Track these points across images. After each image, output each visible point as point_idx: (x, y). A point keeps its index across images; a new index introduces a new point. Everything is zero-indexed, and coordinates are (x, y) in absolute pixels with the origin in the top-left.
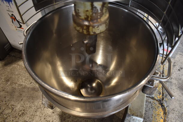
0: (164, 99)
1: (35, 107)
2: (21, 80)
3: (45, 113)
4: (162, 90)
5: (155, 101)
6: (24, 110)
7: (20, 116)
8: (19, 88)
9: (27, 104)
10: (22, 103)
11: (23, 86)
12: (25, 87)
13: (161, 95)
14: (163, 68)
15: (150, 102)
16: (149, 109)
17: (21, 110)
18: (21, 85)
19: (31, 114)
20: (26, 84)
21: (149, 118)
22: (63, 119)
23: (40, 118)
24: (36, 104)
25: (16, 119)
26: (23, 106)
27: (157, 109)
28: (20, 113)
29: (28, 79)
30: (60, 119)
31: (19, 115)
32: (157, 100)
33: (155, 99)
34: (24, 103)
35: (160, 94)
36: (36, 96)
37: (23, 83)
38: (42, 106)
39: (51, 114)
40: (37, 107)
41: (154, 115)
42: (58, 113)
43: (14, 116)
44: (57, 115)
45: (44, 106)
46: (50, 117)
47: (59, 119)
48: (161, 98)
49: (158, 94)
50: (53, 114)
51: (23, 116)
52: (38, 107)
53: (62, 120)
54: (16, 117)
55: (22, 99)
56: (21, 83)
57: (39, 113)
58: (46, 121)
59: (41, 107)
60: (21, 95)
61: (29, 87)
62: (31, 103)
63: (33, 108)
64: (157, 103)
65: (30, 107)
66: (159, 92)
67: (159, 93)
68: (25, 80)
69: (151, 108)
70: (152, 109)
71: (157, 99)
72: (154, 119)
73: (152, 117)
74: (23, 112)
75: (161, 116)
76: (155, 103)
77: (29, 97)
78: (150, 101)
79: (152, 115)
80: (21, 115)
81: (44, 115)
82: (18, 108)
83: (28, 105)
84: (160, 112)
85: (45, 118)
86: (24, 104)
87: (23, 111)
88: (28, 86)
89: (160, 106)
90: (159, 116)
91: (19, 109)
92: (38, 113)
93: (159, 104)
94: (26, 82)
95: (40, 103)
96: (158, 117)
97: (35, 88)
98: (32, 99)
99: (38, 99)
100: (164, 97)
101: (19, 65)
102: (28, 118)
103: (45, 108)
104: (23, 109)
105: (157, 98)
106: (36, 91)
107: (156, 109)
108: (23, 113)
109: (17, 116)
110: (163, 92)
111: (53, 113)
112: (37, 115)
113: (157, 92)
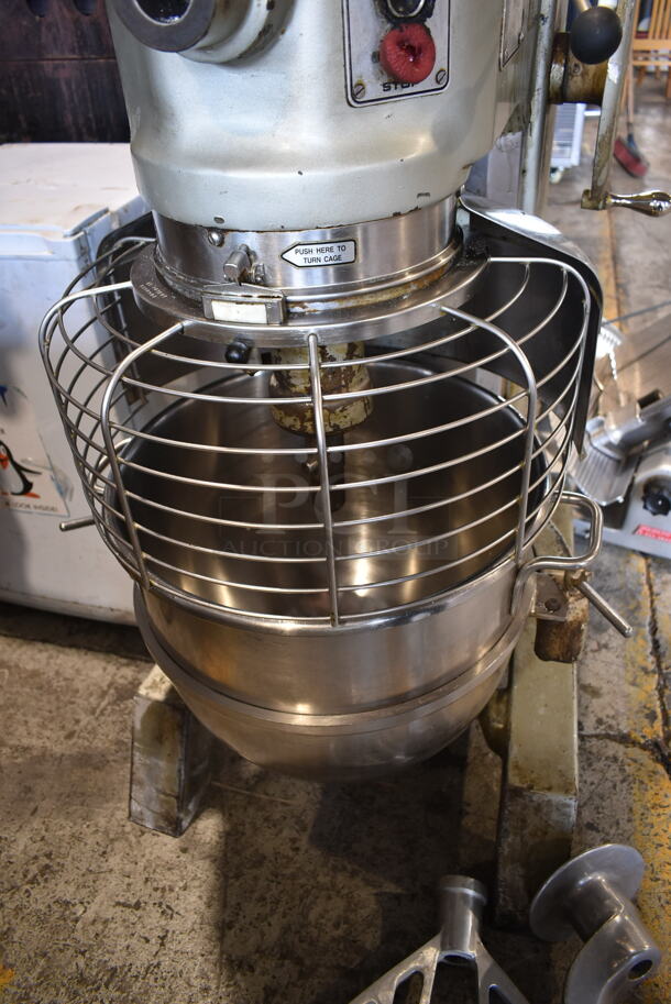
1: (99, 837)
2: (22, 730)
3: (147, 856)
4: (658, 703)
5: (635, 752)
6: (51, 854)
7: (31, 882)
8: (19, 760)
9: (62, 827)
10: (36, 823)
11: (35, 753)
12: (43, 757)
13: (659, 723)
14: (654, 611)
15: (615, 759)
16: (615, 787)
17: (36, 858)
18: (26, 749)
19: (84, 867)
20: (48, 744)
21: (618, 823)
22: (231, 874)
23: (127, 880)
24: (102, 822)
25: (16, 896)
26: (43, 839)
27: (646, 781)
28: (34, 869)
29: (52, 720)
30: (216, 874)
31: (30, 876)
32: (644, 747)
33: (634, 743)
34: (44, 823)
35: (652, 717)
36: (100, 789)
37: (35, 742)
38: (128, 829)
39: (174, 856)
40: (106, 833)
41: (638, 808)
42: (207, 848)
43: (6, 885)
44: (204, 858)
45: (137, 827)
46: (169, 869)
47: (212, 877)
48: (661, 734)
49: (646, 722)
50: (183, 858)
51: (46, 880)
52: (111, 836)
53: (226, 877)
54: (14, 888)
55: (36, 810)
56: (25, 742)
57: (118, 860)
58: (156, 889)
59: (123, 832)
60: (29, 790)
61: (63, 755)
62: (80, 820)
63: (89, 842)
64: (645, 757)
65: (77, 838)
66: (647, 711)
67: (647, 716)
68: (43, 726)
69: (623, 781)
70: (625, 784)
71: (642, 741)
72: (639, 828)
73: (629, 821)
74: (47, 861)
75: (668, 812)
76: (635, 761)
77: (68, 796)
78: (610, 753)
79: (631, 810)
80: (35, 876)
81: (141, 864)
82: (21, 847)
83: (67, 832)
84: (662, 793)
85: (147, 880)
86: (46, 830)
87: (44, 861)
88: (58, 750)
89: (661, 769)
90: (661, 811)
91: (24, 852)
92: (114, 861)
93: (657, 760)
94: (47, 733)
95: (121, 815)
96: (659, 815)
97: (90, 757)
98: (82, 804)
99: (107, 801)
101: (9, 668)
102: (72, 889)
103: (143, 833)
104: (47, 849)
105: (644, 737)
106: (97, 768)
107: (642, 782)
108: (47, 867)
109: (19, 883)
110: (664, 711)
111: (184, 850)
112: (111, 871)
113: (637, 712)
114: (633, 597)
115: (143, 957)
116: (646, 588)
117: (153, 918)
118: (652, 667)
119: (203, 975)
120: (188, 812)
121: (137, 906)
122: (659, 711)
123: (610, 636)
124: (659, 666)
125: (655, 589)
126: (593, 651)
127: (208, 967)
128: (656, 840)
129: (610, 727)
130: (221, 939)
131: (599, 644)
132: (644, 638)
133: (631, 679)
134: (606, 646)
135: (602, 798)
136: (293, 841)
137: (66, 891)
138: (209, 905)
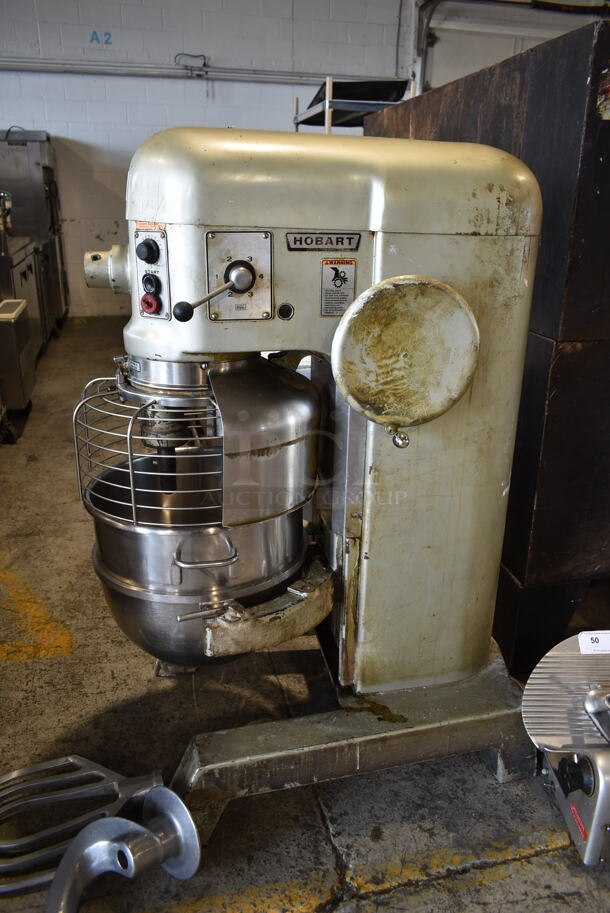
0: (363, 902)
4: (395, 884)
5: (333, 877)
7: (113, 642)
13: (372, 887)
14: (504, 863)
16: (293, 867)
21: (261, 875)
22: (143, 702)
23: (125, 669)
27: (308, 887)
30: (141, 697)
32: (342, 882)
33: (341, 874)
35: (377, 882)
39: (145, 679)
41: (281, 885)
42: (153, 688)
44: (148, 689)
46: (137, 680)
47: (139, 696)
48: (362, 892)
49: (369, 878)
50: (146, 682)
58: (125, 680)
64: (332, 883)
66: (380, 876)
67: (375, 877)
69: (300, 871)
70: (298, 873)
71: (348, 879)
72: (263, 889)
73: (267, 882)
75: (288, 906)
76: (324, 877)
78: (323, 860)
79: (276, 881)
84: (303, 900)
85: (128, 675)
89: (326, 897)
90: (286, 902)
93: (333, 892)
96: (282, 901)
100: (373, 898)
102: (114, 654)
105: (352, 878)
107: (306, 884)
108: (121, 642)
110: (389, 889)
111: (149, 681)
113: (374, 869)
114: (510, 843)
115: (88, 690)
116: (532, 852)
117: (109, 686)
118: (433, 872)
119: (87, 714)
120: (166, 669)
121: (114, 678)
122: (387, 886)
123: (447, 835)
124: (438, 878)
125: (535, 859)
126: (420, 827)
127: (92, 713)
128: (258, 901)
129: (348, 855)
130: (108, 712)
131: (432, 829)
132: (462, 862)
133: (407, 859)
134: (432, 834)
135: (278, 861)
136: (173, 718)
137: (112, 654)
138: (123, 701)
